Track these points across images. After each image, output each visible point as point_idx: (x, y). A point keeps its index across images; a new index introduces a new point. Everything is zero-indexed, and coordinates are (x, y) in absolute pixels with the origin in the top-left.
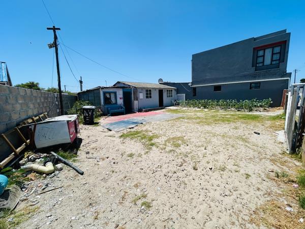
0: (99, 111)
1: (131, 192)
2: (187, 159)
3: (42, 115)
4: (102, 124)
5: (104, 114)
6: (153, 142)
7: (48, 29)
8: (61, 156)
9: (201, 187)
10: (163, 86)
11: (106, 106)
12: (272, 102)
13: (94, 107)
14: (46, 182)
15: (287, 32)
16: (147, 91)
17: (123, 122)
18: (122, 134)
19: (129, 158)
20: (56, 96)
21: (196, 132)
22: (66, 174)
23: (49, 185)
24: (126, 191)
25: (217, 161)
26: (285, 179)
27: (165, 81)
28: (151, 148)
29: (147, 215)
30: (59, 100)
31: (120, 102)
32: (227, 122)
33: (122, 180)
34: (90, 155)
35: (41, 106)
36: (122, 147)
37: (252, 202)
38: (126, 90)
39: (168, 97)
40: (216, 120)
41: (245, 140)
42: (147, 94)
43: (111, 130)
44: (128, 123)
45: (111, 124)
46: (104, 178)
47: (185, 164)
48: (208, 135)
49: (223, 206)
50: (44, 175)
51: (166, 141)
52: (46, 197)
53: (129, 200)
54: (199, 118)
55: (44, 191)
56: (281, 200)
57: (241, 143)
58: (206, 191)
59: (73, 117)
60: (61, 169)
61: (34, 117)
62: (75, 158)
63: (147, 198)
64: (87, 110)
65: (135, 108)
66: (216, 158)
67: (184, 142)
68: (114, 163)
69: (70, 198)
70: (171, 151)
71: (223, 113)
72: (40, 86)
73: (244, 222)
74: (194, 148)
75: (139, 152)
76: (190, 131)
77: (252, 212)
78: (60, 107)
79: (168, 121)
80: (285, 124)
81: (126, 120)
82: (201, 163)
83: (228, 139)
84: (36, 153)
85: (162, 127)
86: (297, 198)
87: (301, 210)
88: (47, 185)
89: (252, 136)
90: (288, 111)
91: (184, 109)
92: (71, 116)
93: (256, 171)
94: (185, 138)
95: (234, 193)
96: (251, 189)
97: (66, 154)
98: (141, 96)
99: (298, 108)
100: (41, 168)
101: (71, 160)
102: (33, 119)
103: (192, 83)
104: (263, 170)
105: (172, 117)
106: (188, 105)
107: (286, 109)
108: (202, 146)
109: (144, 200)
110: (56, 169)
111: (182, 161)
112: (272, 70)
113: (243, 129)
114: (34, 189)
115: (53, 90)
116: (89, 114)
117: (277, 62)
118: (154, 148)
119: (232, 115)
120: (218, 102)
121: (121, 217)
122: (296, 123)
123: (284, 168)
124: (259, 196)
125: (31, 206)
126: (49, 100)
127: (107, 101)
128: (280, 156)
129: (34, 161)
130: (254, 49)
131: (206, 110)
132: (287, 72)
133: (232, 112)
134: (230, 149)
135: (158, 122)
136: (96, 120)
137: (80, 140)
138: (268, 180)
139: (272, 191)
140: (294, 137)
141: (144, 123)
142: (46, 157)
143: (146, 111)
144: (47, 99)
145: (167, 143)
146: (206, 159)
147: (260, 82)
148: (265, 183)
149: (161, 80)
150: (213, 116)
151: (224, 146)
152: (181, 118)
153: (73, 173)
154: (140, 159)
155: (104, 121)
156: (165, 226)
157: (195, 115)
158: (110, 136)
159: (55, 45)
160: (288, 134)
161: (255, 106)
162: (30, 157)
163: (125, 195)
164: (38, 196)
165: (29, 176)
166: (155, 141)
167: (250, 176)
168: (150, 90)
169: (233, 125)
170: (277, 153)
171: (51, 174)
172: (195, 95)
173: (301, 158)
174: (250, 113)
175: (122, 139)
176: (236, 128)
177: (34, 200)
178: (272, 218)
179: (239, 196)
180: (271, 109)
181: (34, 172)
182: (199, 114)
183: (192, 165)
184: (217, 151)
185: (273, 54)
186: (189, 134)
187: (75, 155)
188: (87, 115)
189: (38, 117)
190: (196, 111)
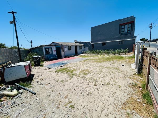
0: (43, 59)
1: (63, 101)
2: (91, 81)
3: (8, 62)
4: (45, 66)
5: (46, 60)
6: (73, 73)
7: (9, 13)
8: (21, 85)
9: (99, 94)
10: (77, 44)
11: (47, 56)
12: (128, 50)
13: (40, 56)
14: (13, 101)
15: (134, 17)
16: (69, 46)
17: (57, 64)
18: (56, 70)
19: (61, 83)
20: (16, 51)
21: (95, 67)
22: (25, 95)
23: (15, 103)
24: (61, 101)
25: (105, 80)
26: (136, 86)
27: (78, 41)
28: (72, 77)
29: (73, 112)
30: (18, 53)
31: (54, 53)
32: (109, 61)
33: (58, 95)
34: (39, 83)
35: (7, 57)
36: (57, 77)
37: (122, 99)
38: (57, 46)
39: (80, 49)
40: (104, 60)
41: (118, 69)
42: (69, 48)
43: (50, 69)
44: (59, 64)
45: (50, 65)
46: (48, 95)
47: (90, 83)
48: (100, 68)
49: (110, 103)
50: (12, 97)
51: (80, 72)
52: (14, 110)
53: (62, 105)
54: (96, 59)
55: (12, 106)
56: (135, 96)
57: (116, 71)
58: (101, 96)
59: (28, 63)
60: (22, 93)
61: (3, 64)
62: (30, 86)
63: (72, 103)
64: (36, 58)
65: (63, 56)
66: (105, 79)
67: (89, 72)
68: (53, 86)
69: (28, 108)
70: (83, 77)
71: (107, 56)
72: (6, 46)
73: (119, 109)
74: (94, 75)
75: (66, 79)
76: (92, 66)
77: (123, 104)
78: (19, 57)
79: (81, 62)
80: (134, 60)
81: (58, 62)
82: (98, 82)
83: (110, 69)
84: (5, 85)
85: (78, 65)
86: (142, 95)
87: (144, 100)
88: (14, 103)
89: (121, 67)
90: (136, 54)
91: (88, 55)
92: (26, 62)
93: (124, 84)
94: (89, 70)
95: (114, 95)
96: (122, 93)
97: (25, 84)
98: (66, 49)
99: (140, 52)
100: (10, 93)
101: (28, 87)
102: (2, 65)
103: (92, 42)
104: (127, 83)
105: (82, 59)
106: (90, 53)
107: (135, 53)
108: (98, 73)
109: (70, 104)
110: (19, 93)
111: (89, 82)
112: (128, 35)
113: (117, 64)
114: (6, 106)
115: (14, 48)
116: (37, 60)
117: (130, 31)
118: (74, 76)
119: (111, 57)
120: (104, 51)
121: (59, 115)
122: (140, 60)
123: (136, 81)
124: (126, 96)
125: (4, 116)
126: (12, 54)
127: (47, 52)
128: (134, 75)
129: (4, 89)
130: (120, 25)
131: (99, 55)
132: (135, 36)
133: (111, 56)
134: (111, 74)
135: (75, 63)
136: (41, 64)
137: (33, 75)
138: (129, 87)
139: (131, 93)
140: (139, 66)
141: (68, 63)
142: (12, 86)
143: (69, 57)
144: (11, 53)
145: (81, 73)
146: (100, 80)
147: (123, 41)
148: (127, 89)
149: (76, 41)
150: (102, 58)
151: (108, 73)
152: (87, 60)
153: (29, 94)
154: (67, 83)
155: (46, 64)
156: (82, 116)
157: (94, 58)
158: (50, 72)
159: (14, 22)
160: (136, 65)
161: (121, 52)
162: (2, 88)
163: (60, 103)
164: (9, 110)
165: (2, 99)
166: (74, 72)
167: (121, 86)
168: (70, 46)
169: (112, 62)
170: (132, 74)
171: (16, 96)
172: (93, 48)
173: (142, 76)
174: (120, 56)
175: (57, 73)
176: (113, 63)
177: (6, 113)
178: (132, 106)
179: (116, 97)
180: (128, 53)
181: (5, 96)
182: (96, 57)
183: (94, 83)
184: (105, 76)
185: (128, 27)
186: (91, 68)
187: (30, 84)
188: (36, 61)
189: (5, 64)
190: (94, 56)
